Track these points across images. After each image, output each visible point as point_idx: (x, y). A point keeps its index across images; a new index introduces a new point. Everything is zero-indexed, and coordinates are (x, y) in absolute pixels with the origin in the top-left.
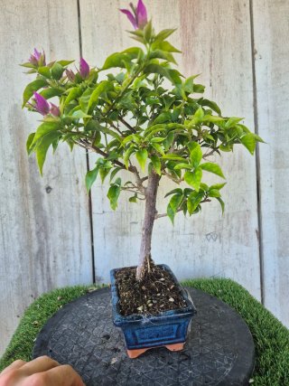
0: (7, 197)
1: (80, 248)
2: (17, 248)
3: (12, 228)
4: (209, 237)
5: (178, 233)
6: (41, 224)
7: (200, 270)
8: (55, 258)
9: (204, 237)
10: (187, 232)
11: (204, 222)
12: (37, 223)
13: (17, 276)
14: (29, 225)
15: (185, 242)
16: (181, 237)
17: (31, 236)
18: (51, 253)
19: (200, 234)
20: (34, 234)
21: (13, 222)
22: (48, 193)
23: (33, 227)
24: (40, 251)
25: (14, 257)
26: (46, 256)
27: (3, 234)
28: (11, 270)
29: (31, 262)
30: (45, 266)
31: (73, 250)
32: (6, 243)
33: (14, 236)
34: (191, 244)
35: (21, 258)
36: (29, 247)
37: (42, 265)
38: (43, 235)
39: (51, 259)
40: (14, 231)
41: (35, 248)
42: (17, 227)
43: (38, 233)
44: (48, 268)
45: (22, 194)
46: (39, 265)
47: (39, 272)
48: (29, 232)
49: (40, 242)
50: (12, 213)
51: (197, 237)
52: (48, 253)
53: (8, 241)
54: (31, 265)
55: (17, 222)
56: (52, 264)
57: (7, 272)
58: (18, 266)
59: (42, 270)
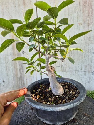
0: (8, 55)
1: (36, 76)
2: (12, 75)
3: (10, 68)
4: (93, 73)
5: (79, 71)
6: (21, 66)
7: (88, 88)
8: (26, 80)
9: (91, 73)
10: (83, 71)
11: (91, 66)
12: (19, 66)
13: (12, 86)
14: (16, 66)
15: (82, 75)
16: (80, 73)
17: (17, 71)
18: (25, 78)
19: (89, 72)
20: (18, 70)
21: (11, 65)
22: (23, 54)
23: (18, 67)
24: (21, 77)
25: (11, 79)
26: (23, 79)
27: (7, 70)
28: (11, 84)
29: (17, 81)
30: (23, 83)
31: (34, 77)
32: (8, 73)
33: (11, 71)
34: (84, 76)
35: (14, 79)
36: (17, 75)
37: (22, 82)
38: (22, 70)
39: (25, 80)
40: (11, 69)
41: (19, 76)
42: (12, 67)
43: (20, 70)
44: (24, 84)
45: (13, 54)
46: (21, 82)
47: (20, 85)
48: (16, 69)
49: (21, 73)
50: (10, 62)
51: (87, 73)
52: (24, 78)
53: (9, 72)
54: (18, 82)
55: (12, 65)
56: (25, 82)
57: (9, 85)
58: (13, 82)
59: (22, 84)
